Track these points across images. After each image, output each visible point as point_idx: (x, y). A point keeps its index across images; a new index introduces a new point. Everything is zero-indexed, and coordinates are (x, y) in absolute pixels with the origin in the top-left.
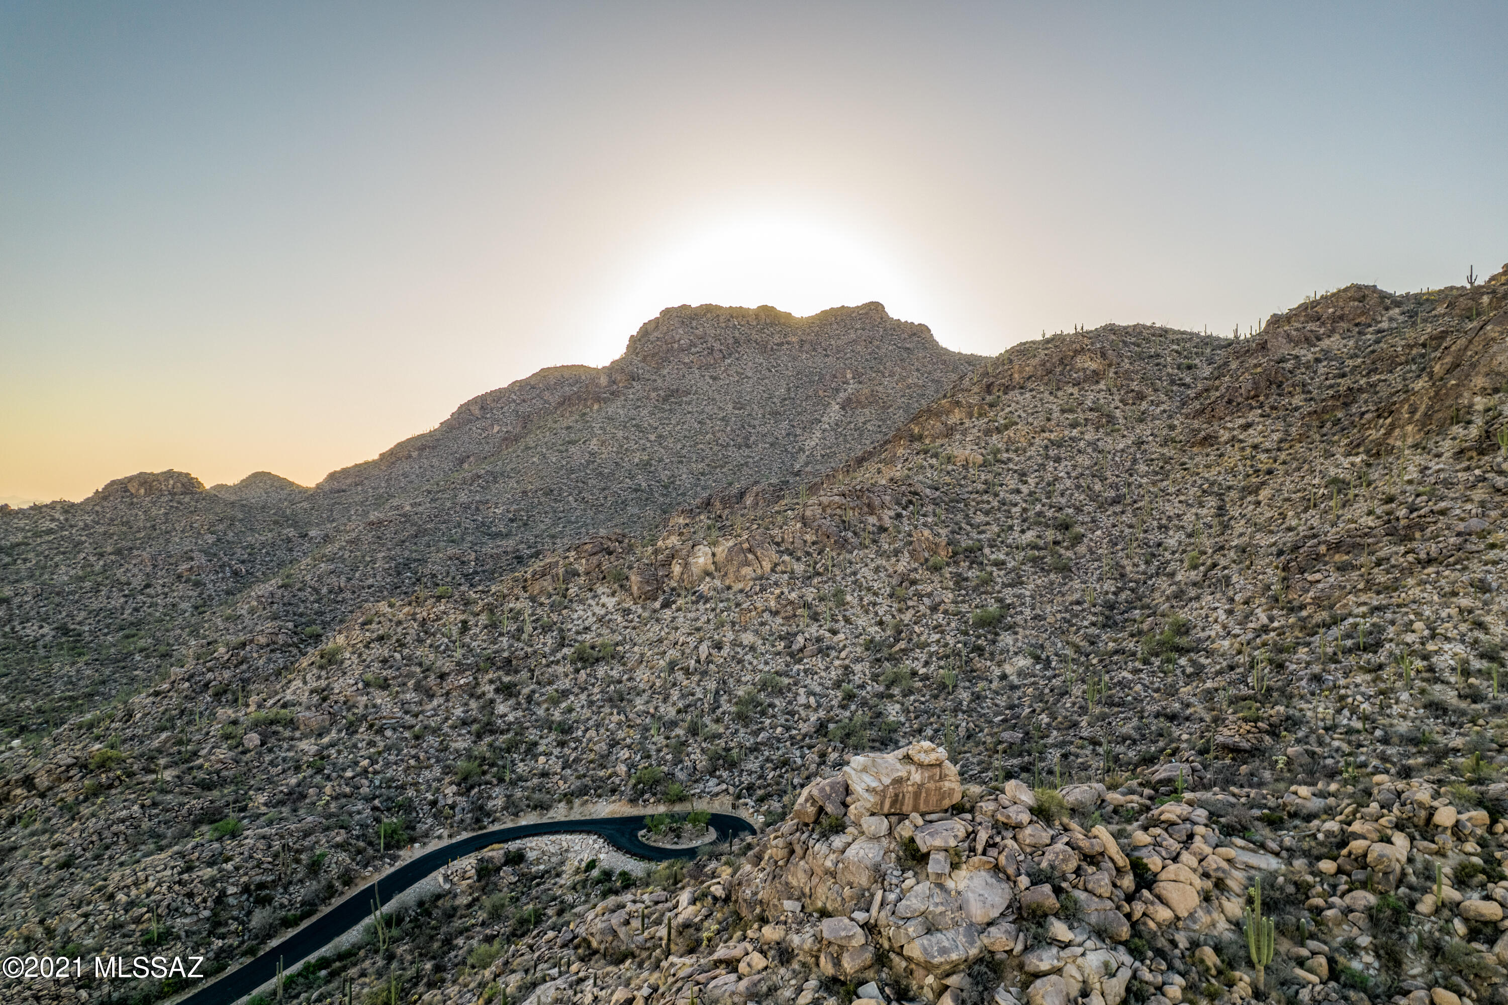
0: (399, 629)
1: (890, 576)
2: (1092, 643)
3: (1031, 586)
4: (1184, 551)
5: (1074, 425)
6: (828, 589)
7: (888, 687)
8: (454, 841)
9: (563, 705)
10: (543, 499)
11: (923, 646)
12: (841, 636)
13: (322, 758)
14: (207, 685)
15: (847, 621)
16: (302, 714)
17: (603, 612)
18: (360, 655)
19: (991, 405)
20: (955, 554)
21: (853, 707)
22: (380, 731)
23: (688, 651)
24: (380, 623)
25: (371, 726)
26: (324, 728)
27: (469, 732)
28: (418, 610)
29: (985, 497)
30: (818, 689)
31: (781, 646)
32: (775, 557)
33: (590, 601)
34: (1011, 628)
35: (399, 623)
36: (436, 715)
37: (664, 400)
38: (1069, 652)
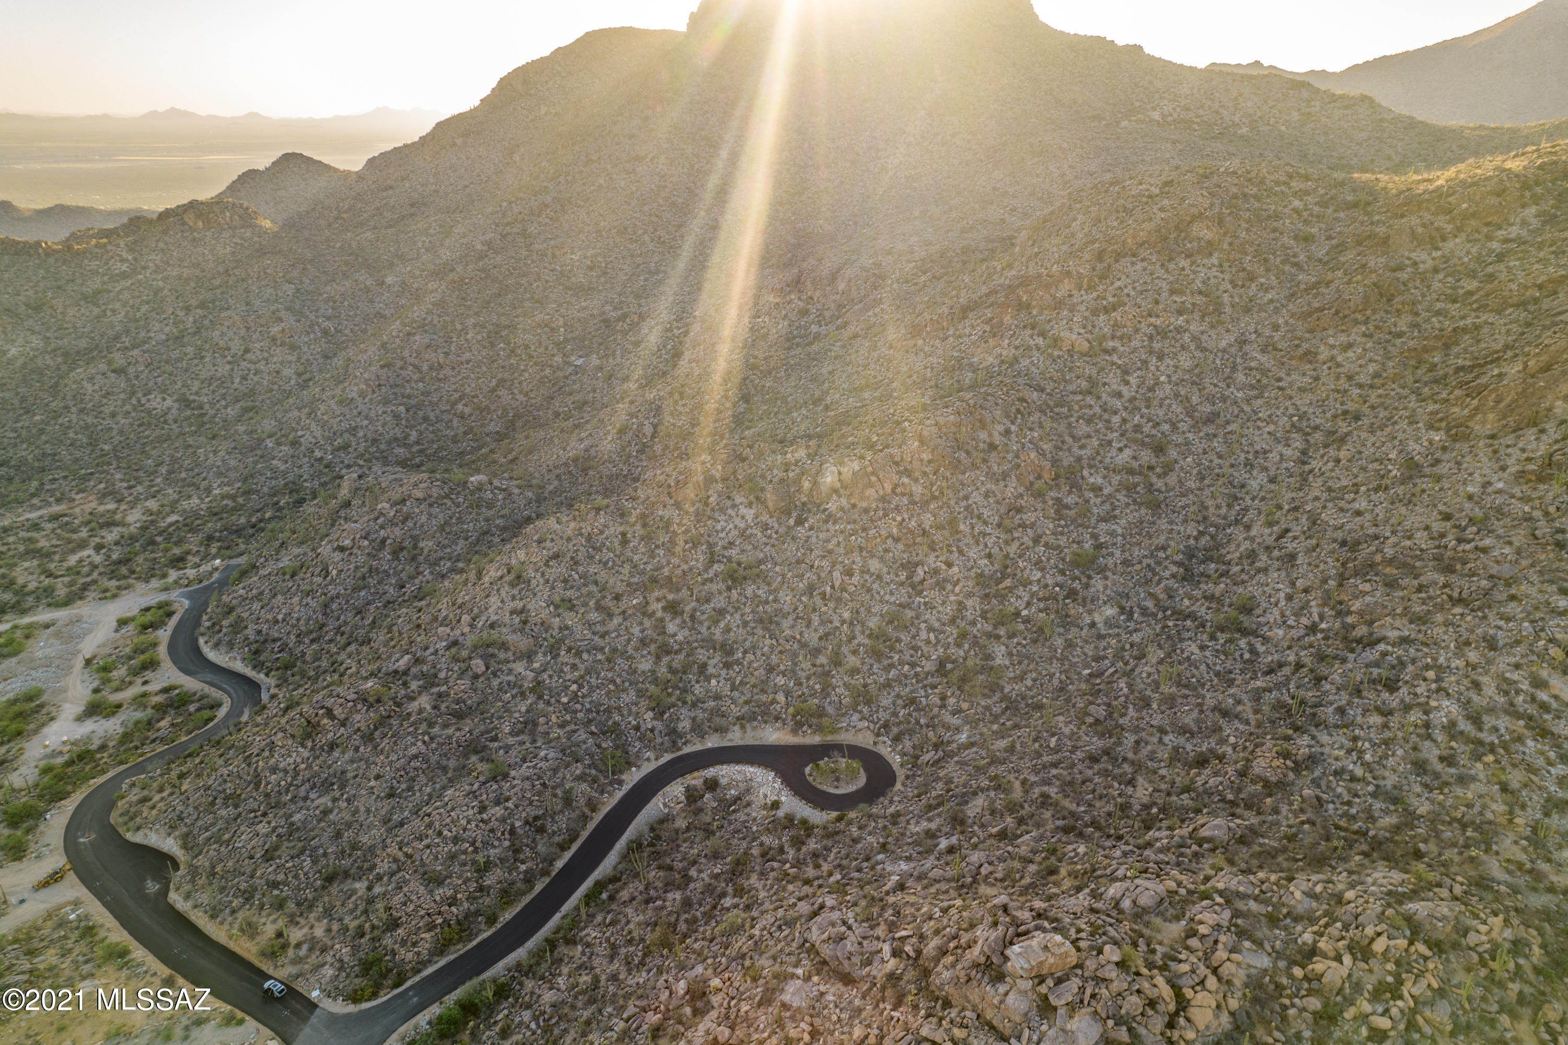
0: (570, 546)
1: (998, 502)
2: (1171, 598)
3: (1123, 522)
4: (1263, 499)
5: (1181, 311)
6: (944, 516)
7: (995, 627)
8: (660, 762)
9: (722, 624)
11: (1026, 583)
12: (956, 569)
13: (539, 683)
14: (383, 542)
15: (961, 552)
16: (512, 638)
17: (742, 525)
19: (1102, 277)
20: (1057, 476)
21: (966, 646)
22: (578, 654)
23: (823, 575)
24: (553, 540)
25: (570, 649)
26: (532, 651)
27: (649, 653)
28: (583, 525)
29: (1088, 400)
30: (936, 625)
32: (895, 478)
33: (730, 511)
34: (1102, 570)
36: (619, 636)
38: (1150, 604)
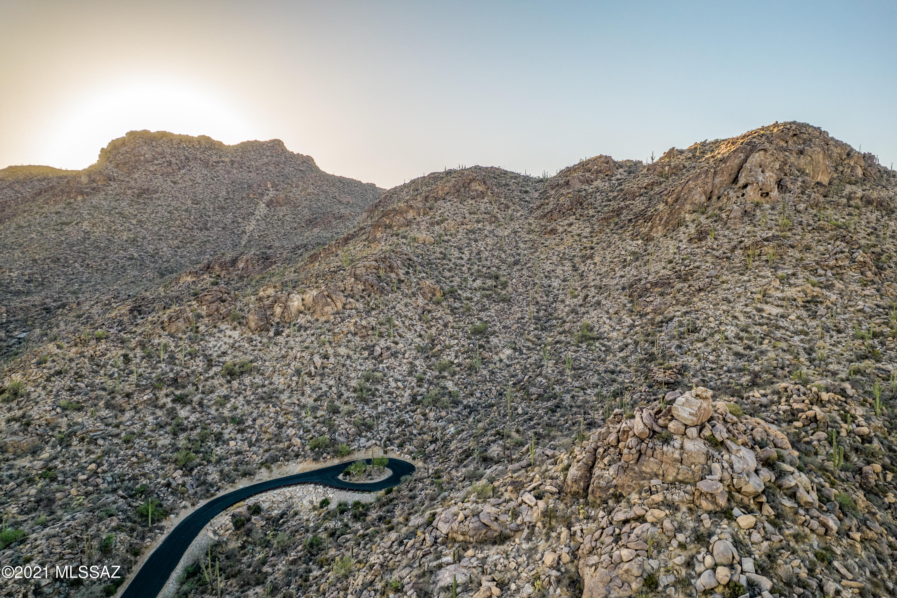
0: (73, 365)
1: (415, 308)
2: (539, 339)
3: (493, 310)
5: (478, 222)
6: (382, 318)
7: (440, 372)
8: (197, 507)
9: (229, 405)
10: (52, 265)
11: (450, 347)
12: (401, 345)
13: (50, 469)
17: (232, 341)
18: (44, 388)
19: (430, 209)
20: (444, 294)
21: (426, 386)
22: (93, 441)
23: (305, 362)
24: (54, 361)
25: (82, 439)
26: (37, 446)
27: (166, 433)
28: (84, 349)
29: (444, 261)
30: (400, 377)
31: (366, 354)
32: (344, 299)
33: (218, 335)
34: (493, 333)
35: (71, 360)
36: (134, 424)
37: (138, 196)
38: (530, 344)
